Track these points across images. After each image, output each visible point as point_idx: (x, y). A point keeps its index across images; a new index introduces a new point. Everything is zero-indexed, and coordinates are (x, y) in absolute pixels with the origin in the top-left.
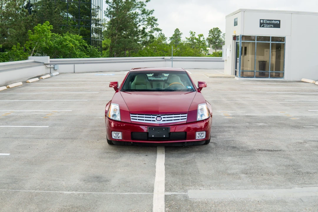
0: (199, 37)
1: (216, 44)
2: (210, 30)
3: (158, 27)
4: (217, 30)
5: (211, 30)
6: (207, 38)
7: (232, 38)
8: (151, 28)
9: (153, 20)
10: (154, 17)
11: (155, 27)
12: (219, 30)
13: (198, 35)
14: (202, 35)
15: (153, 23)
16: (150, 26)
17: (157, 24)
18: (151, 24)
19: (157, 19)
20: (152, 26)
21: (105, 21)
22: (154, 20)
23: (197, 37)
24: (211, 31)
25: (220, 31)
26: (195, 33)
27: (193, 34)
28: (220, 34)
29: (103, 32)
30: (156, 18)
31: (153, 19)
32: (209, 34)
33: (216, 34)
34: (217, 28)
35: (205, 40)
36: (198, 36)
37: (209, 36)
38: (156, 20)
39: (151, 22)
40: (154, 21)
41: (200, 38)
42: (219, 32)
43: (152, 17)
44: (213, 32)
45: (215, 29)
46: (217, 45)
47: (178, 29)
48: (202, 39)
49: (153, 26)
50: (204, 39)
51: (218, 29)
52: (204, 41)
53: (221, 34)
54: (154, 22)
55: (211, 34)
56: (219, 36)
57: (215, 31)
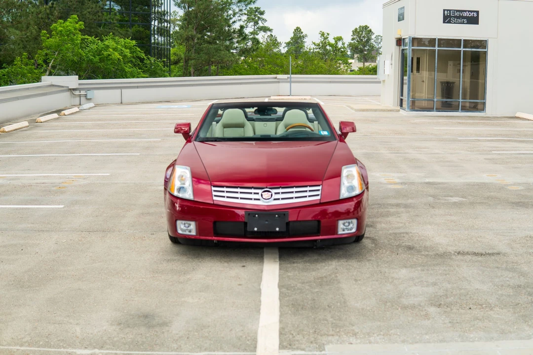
0: (336, 41)
1: (364, 54)
2: (354, 29)
3: (266, 24)
4: (366, 29)
5: (356, 29)
6: (348, 44)
8: (255, 25)
9: (257, 13)
10: (259, 7)
11: (260, 24)
12: (368, 29)
13: (334, 39)
14: (339, 39)
15: (257, 18)
16: (252, 23)
17: (263, 19)
18: (253, 19)
19: (264, 11)
20: (255, 23)
21: (176, 15)
22: (259, 12)
23: (333, 42)
24: (355, 32)
25: (370, 31)
26: (328, 34)
27: (325, 36)
28: (370, 36)
29: (172, 34)
30: (262, 10)
31: (256, 11)
33: (364, 37)
34: (366, 27)
35: (346, 46)
37: (353, 39)
38: (262, 13)
39: (253, 17)
40: (259, 15)
41: (337, 43)
42: (369, 34)
43: (255, 8)
44: (359, 32)
45: (363, 28)
46: (366, 54)
47: (299, 28)
48: (340, 45)
49: (258, 23)
50: (343, 44)
51: (368, 27)
52: (344, 47)
53: (373, 37)
54: (259, 18)
55: (355, 36)
56: (369, 39)
57: (362, 32)
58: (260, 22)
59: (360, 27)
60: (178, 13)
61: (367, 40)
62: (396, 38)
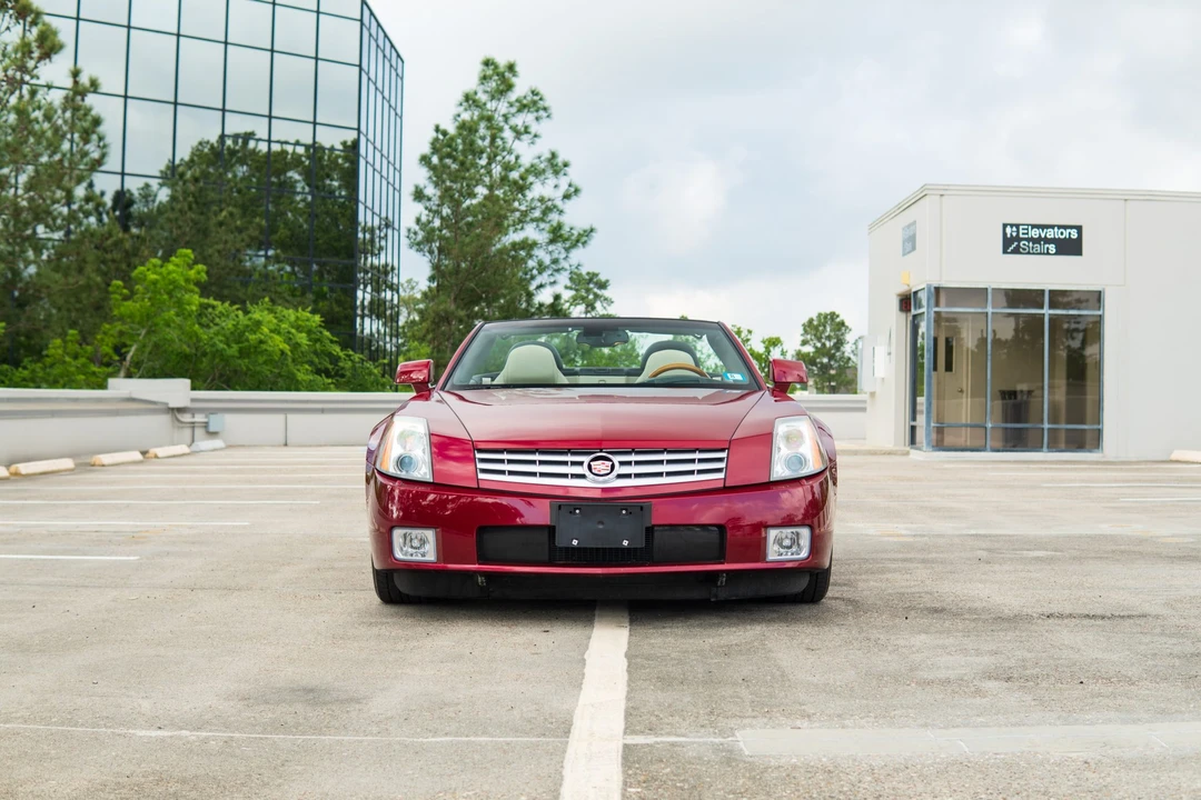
0: (766, 348)
1: (830, 375)
2: (806, 320)
3: (611, 310)
4: (832, 319)
5: (811, 321)
6: (794, 353)
7: (895, 303)
8: (586, 312)
9: (591, 286)
10: (596, 272)
11: (600, 308)
12: (838, 320)
14: (774, 342)
15: (591, 297)
16: (582, 307)
17: (606, 299)
18: (583, 299)
19: (607, 281)
20: (587, 306)
21: (413, 288)
22: (596, 284)
23: (760, 349)
24: (810, 327)
25: (842, 324)
26: (750, 332)
27: (743, 335)
28: (843, 334)
29: (403, 327)
30: (603, 278)
31: (590, 281)
32: (802, 338)
33: (829, 338)
34: (833, 316)
35: (789, 358)
36: (763, 345)
37: (804, 343)
38: (603, 286)
39: (583, 293)
40: (596, 290)
41: (769, 352)
42: (839, 330)
43: (588, 274)
44: (816, 328)
45: (826, 317)
46: (833, 376)
48: (775, 355)
49: (594, 308)
50: (783, 353)
51: (838, 316)
53: (850, 337)
54: (596, 295)
55: (809, 337)
56: (839, 343)
57: (825, 327)
58: (598, 305)
59: (820, 315)
60: (417, 283)
61: (835, 344)
62: (899, 295)
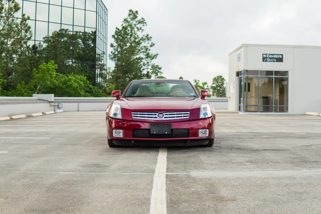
0: (203, 85)
1: (220, 92)
2: (214, 78)
3: (162, 75)
4: (221, 77)
5: (215, 78)
6: (211, 86)
7: (235, 74)
8: (156, 76)
9: (157, 69)
10: (158, 65)
11: (159, 75)
12: (222, 78)
13: (202, 83)
14: (205, 83)
15: (157, 72)
16: (154, 74)
17: (161, 72)
18: (155, 72)
19: (161, 67)
20: (156, 74)
21: (110, 69)
22: (158, 68)
23: (201, 85)
24: (215, 79)
25: (223, 79)
26: (199, 81)
27: (197, 82)
28: (223, 81)
29: (108, 80)
30: (160, 67)
31: (157, 67)
32: (213, 82)
33: (220, 82)
34: (221, 76)
35: (209, 87)
37: (213, 84)
38: (160, 69)
39: (155, 70)
42: (222, 80)
43: (156, 65)
44: (217, 80)
45: (219, 77)
46: (221, 92)
47: (182, 77)
48: (205, 87)
49: (157, 75)
51: (222, 77)
52: (208, 89)
53: (225, 82)
54: (158, 71)
55: (214, 82)
56: (223, 84)
57: (219, 79)
59: (217, 76)
60: (111, 68)
61: (221, 84)
62: (236, 72)
